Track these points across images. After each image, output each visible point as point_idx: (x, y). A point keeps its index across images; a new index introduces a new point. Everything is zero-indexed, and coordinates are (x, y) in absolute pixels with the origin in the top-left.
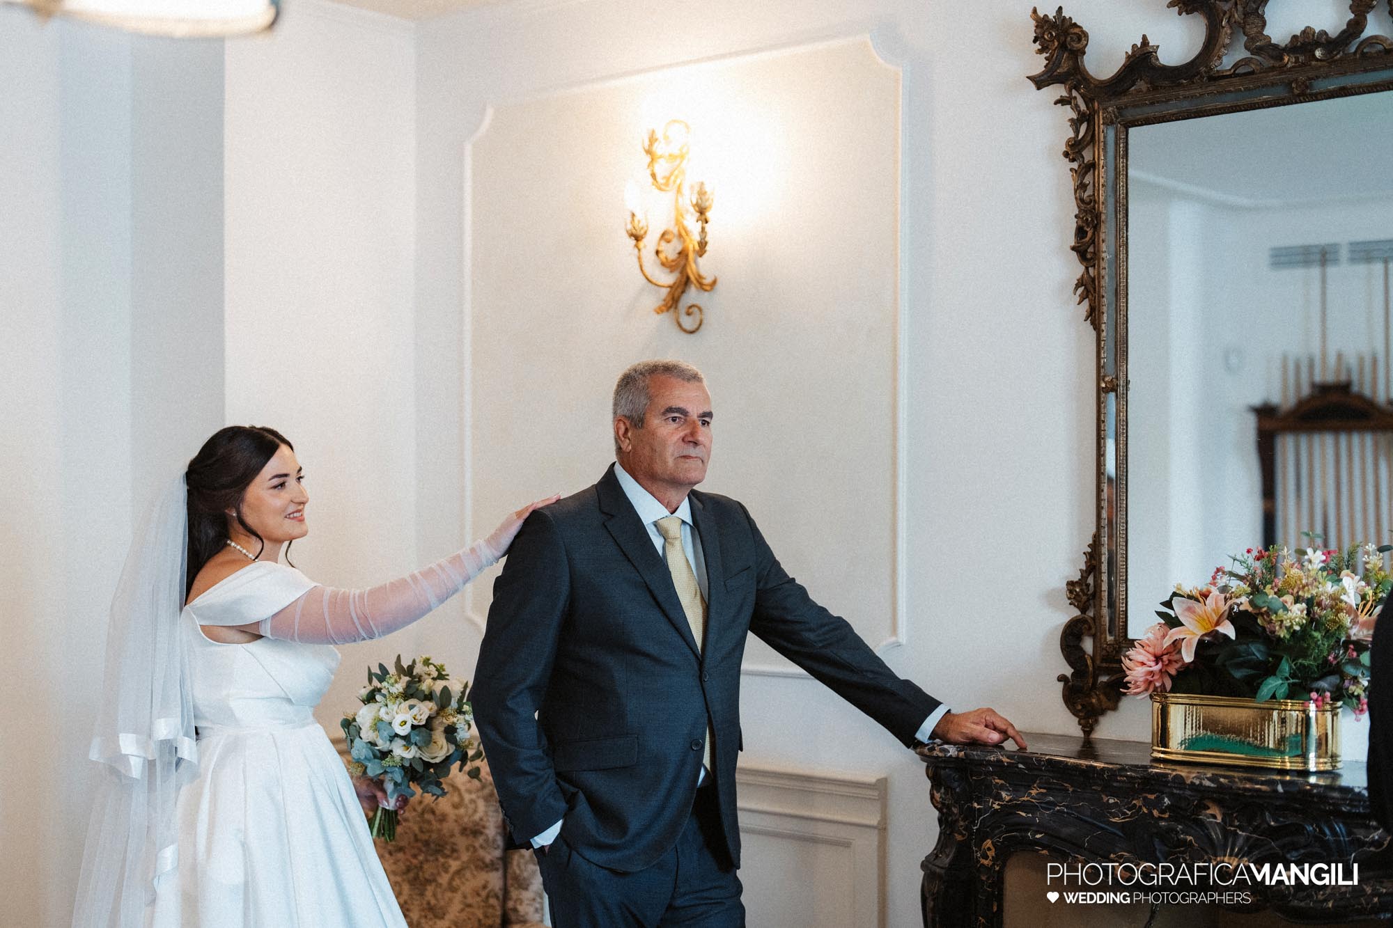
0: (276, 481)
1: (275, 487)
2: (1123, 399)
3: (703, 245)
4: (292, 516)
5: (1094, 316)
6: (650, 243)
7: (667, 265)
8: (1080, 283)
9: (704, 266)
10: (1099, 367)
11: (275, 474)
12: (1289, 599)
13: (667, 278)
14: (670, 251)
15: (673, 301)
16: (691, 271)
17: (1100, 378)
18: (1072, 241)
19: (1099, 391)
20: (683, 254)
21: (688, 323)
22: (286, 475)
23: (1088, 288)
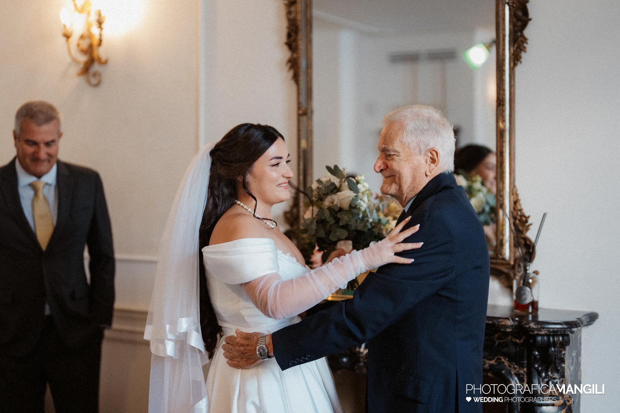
0: (274, 161)
1: (273, 166)
2: (310, 119)
3: (101, 41)
4: (281, 185)
5: (296, 77)
6: (75, 39)
7: (84, 52)
8: (290, 61)
9: (102, 52)
10: (299, 103)
11: (274, 156)
12: (390, 218)
13: (83, 59)
14: (85, 44)
15: (86, 69)
16: (95, 54)
17: (299, 108)
18: (284, 39)
19: (299, 115)
20: (91, 46)
21: (94, 81)
22: (281, 158)
23: (293, 64)
